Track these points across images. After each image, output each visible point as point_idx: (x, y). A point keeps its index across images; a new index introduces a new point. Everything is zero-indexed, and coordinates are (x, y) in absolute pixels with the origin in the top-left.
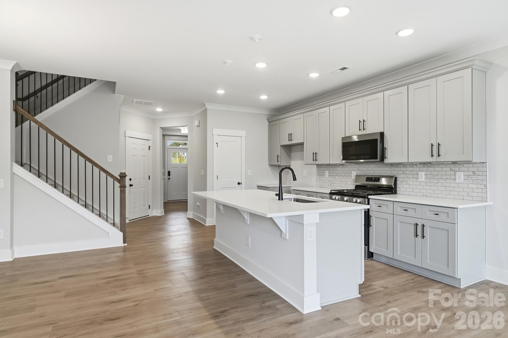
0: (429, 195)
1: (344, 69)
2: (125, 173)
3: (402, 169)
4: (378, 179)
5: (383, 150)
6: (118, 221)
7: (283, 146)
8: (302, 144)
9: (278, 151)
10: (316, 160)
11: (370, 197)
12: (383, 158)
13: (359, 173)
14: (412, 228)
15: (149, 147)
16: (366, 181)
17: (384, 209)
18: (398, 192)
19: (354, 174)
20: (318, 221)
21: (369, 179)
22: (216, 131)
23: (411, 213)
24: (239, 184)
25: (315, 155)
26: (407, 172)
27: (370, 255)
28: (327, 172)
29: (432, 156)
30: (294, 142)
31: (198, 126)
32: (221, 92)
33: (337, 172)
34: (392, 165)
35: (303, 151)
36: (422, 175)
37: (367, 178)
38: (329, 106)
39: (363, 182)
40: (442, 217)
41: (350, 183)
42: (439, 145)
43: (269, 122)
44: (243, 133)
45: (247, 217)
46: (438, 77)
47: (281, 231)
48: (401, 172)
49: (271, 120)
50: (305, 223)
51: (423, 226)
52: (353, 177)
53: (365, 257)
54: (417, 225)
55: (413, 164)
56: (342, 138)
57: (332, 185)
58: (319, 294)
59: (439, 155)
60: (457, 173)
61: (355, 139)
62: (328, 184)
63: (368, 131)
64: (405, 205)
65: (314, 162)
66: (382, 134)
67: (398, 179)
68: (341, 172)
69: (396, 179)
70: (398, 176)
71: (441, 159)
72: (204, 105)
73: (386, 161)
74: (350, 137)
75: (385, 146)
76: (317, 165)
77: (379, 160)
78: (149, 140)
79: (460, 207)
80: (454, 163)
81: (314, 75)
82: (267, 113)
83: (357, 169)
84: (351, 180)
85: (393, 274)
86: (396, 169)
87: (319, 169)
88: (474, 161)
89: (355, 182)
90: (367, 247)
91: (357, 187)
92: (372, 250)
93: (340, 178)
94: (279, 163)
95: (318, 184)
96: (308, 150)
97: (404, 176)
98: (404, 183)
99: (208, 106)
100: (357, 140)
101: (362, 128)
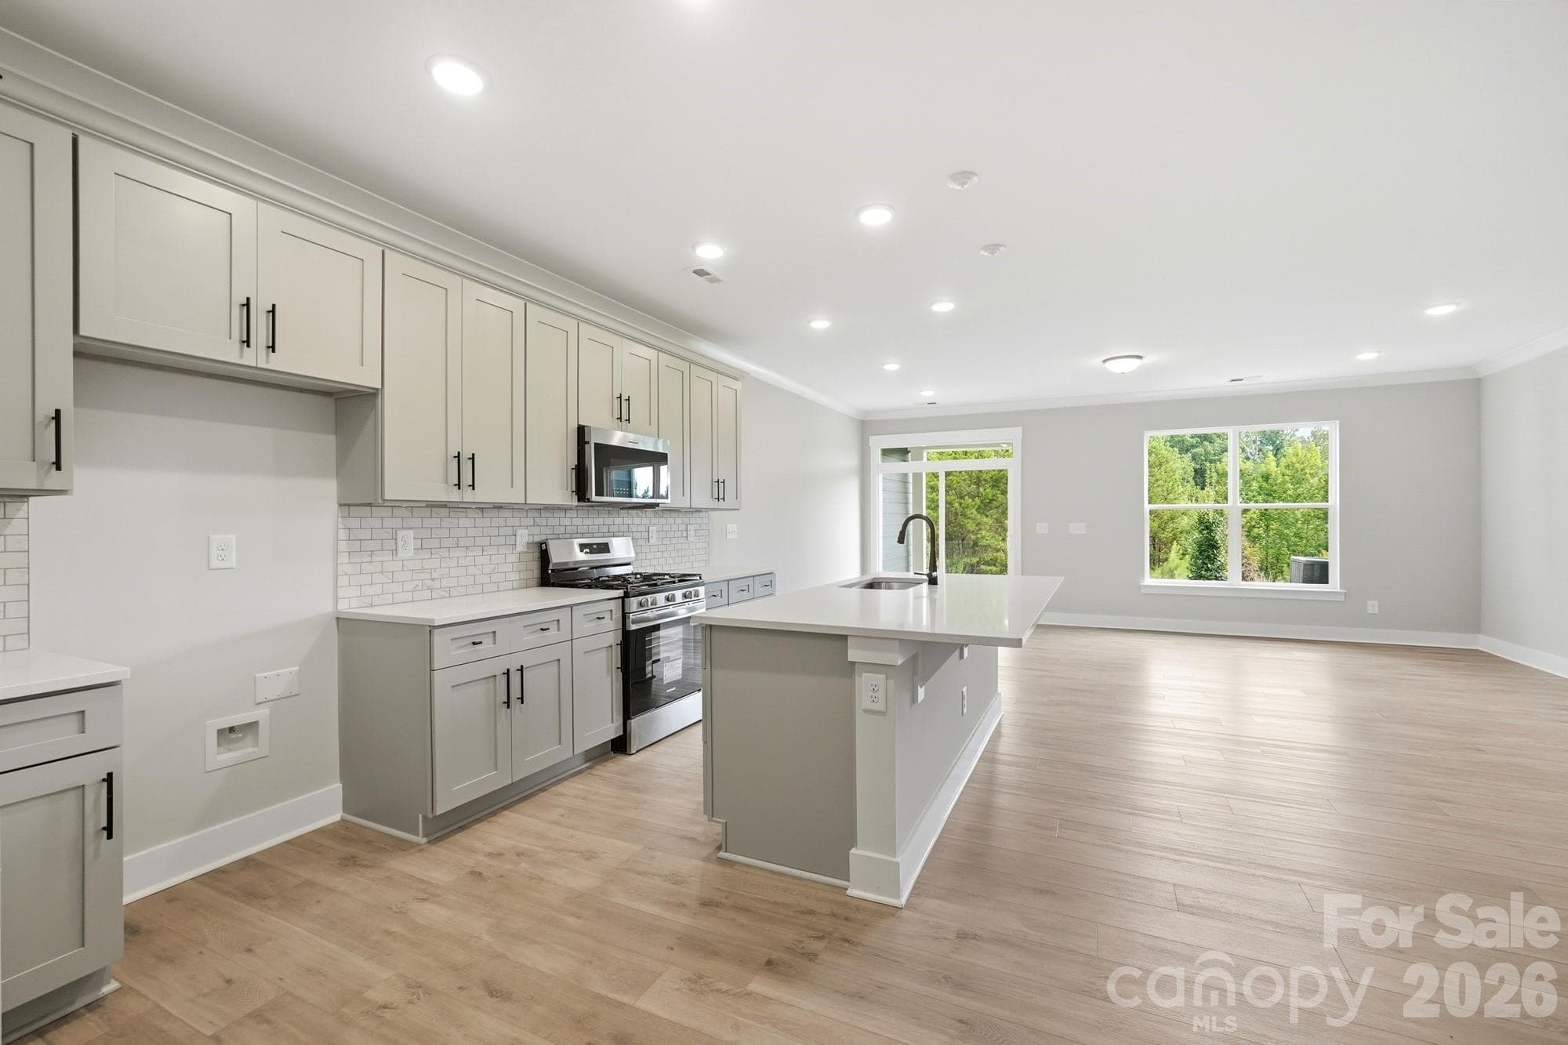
16: (578, 551)
19: (524, 537)
28: (408, 538)
37: (580, 545)
41: (508, 567)
46: (719, 376)
57: (437, 584)
62: (409, 586)
68: (472, 532)
71: (725, 505)
83: (530, 522)
84: (513, 558)
87: (354, 523)
93: (469, 553)
101: (623, 415)
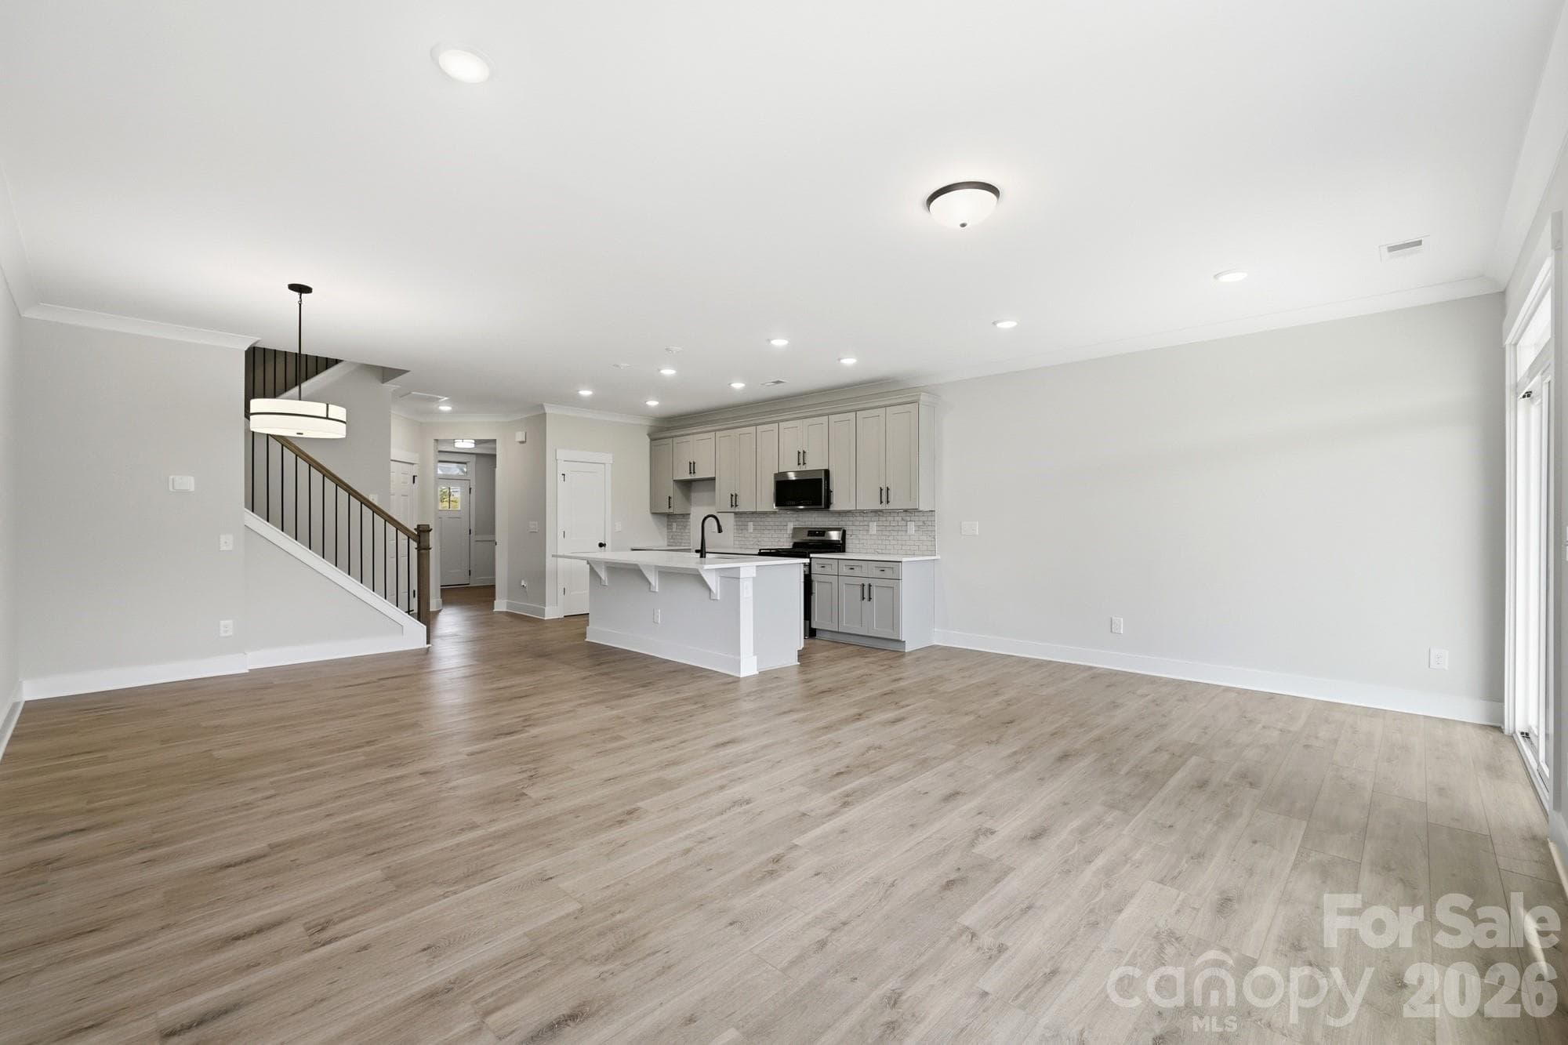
0: (880, 551)
1: (778, 382)
2: (428, 526)
3: (851, 519)
4: (823, 532)
5: (829, 492)
6: (414, 606)
7: (677, 482)
8: (714, 479)
9: (670, 489)
10: (736, 506)
11: (811, 555)
12: (828, 504)
13: (799, 525)
14: (859, 589)
15: (414, 477)
16: (808, 535)
17: (828, 570)
18: (847, 550)
19: (791, 526)
20: (754, 575)
21: (811, 533)
22: (562, 454)
23: (857, 572)
24: (601, 545)
25: (734, 498)
26: (857, 523)
27: (811, 633)
28: (751, 524)
29: (881, 502)
30: (697, 476)
31: (522, 442)
32: (586, 393)
33: (766, 523)
34: (840, 513)
35: (714, 490)
36: (874, 527)
37: (809, 532)
38: (756, 425)
39: (804, 537)
40: (888, 574)
41: (786, 538)
42: (888, 489)
43: (652, 440)
44: (608, 458)
45: (653, 579)
46: (888, 408)
47: (710, 590)
48: (851, 523)
49: (657, 436)
50: (741, 576)
51: (870, 586)
52: (790, 531)
53: (805, 635)
54: (864, 585)
55: (862, 512)
56: (775, 474)
58: (756, 657)
59: (888, 502)
60: (909, 523)
61: (792, 476)
62: (752, 543)
63: (808, 467)
64: (852, 563)
65: (733, 510)
66: (827, 472)
67: (847, 532)
68: (771, 523)
69: (844, 532)
70: (846, 528)
71: (890, 506)
72: (542, 407)
73: (833, 508)
74: (785, 474)
75: (831, 488)
76: (736, 513)
77: (823, 506)
78: (413, 464)
79: (904, 560)
80: (906, 511)
81: (738, 386)
82: (647, 423)
83: (795, 519)
84: (787, 535)
85: (837, 648)
86: (844, 519)
87: (740, 519)
88: (921, 509)
89: (793, 537)
90: (808, 622)
91: (796, 545)
92: (814, 626)
93: (771, 531)
94: (671, 511)
95: (737, 543)
96: (723, 490)
97: (854, 528)
98: (853, 537)
99: (549, 410)
100: (794, 478)
101: (801, 462)
